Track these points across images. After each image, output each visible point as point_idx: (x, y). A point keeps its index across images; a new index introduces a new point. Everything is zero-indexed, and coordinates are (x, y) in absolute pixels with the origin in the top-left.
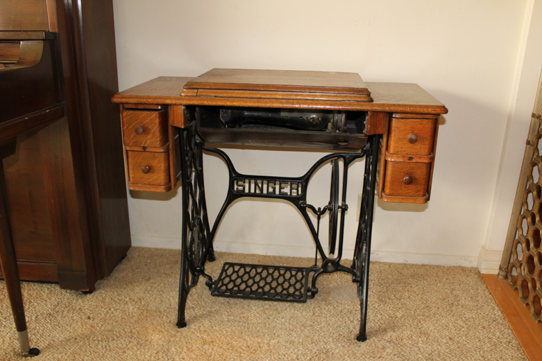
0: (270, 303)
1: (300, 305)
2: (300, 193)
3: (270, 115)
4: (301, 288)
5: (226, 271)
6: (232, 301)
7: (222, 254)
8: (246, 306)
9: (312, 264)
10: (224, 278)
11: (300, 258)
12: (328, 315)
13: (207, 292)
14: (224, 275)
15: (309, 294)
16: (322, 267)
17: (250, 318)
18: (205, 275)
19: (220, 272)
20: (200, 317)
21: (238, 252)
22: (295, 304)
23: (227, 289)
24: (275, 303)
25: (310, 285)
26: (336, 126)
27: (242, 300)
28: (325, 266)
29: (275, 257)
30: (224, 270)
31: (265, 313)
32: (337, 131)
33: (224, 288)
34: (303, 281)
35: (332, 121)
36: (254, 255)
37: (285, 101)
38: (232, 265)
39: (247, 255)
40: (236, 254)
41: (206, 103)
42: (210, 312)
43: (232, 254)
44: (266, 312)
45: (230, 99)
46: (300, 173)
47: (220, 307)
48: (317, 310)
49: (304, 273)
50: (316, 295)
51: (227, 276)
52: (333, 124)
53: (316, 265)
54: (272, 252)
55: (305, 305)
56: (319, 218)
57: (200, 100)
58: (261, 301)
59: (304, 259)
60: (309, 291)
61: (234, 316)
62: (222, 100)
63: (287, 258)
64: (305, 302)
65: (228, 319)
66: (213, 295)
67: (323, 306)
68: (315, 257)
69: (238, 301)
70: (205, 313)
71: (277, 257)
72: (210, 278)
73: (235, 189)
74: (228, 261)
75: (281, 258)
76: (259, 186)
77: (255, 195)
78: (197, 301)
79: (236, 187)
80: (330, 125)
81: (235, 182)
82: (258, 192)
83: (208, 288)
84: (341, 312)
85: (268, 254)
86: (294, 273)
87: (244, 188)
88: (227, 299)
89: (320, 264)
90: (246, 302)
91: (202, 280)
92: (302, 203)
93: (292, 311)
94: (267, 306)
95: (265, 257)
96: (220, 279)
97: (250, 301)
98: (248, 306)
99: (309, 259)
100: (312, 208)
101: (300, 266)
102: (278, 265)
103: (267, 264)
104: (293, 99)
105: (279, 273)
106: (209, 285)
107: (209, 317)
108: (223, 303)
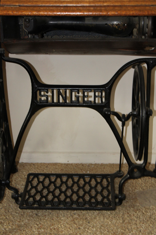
0: (79, 212)
1: (109, 212)
2: (104, 100)
3: (74, 22)
4: (108, 195)
5: (31, 182)
6: (40, 212)
7: (24, 165)
8: (55, 218)
9: (116, 170)
10: (31, 190)
11: (102, 165)
12: (138, 221)
13: (13, 205)
14: (30, 187)
15: (117, 200)
16: (128, 173)
17: (60, 229)
18: (11, 188)
19: (24, 183)
20: (10, 232)
21: (40, 161)
22: (104, 212)
23: (35, 201)
24: (84, 212)
25: (117, 192)
26: (141, 32)
27: (50, 211)
28: (131, 172)
29: (77, 165)
30: (29, 182)
31: (75, 223)
32: (143, 37)
33: (31, 199)
34: (110, 188)
35: (137, 26)
36: (55, 164)
37: (92, 8)
38: (36, 175)
39: (49, 164)
40: (38, 163)
41: (11, 13)
42: (19, 226)
43: (34, 164)
44: (76, 221)
45: (35, 8)
46: (103, 81)
47: (29, 220)
48: (126, 216)
49: (109, 179)
50: (124, 202)
51: (32, 187)
52: (139, 30)
53: (120, 171)
54: (73, 160)
55: (114, 212)
56: (123, 125)
57: (4, 10)
58: (70, 211)
59: (106, 165)
60: (116, 197)
61: (44, 228)
62: (27, 10)
63: (90, 165)
64: (114, 209)
65: (39, 231)
66: (21, 208)
67: (132, 213)
68: (119, 162)
69: (46, 212)
70: (14, 227)
71: (79, 164)
72: (16, 191)
73: (38, 99)
74: (30, 172)
75: (83, 165)
76: (62, 96)
77: (58, 105)
78: (4, 215)
79: (39, 97)
80: (135, 30)
81: (38, 92)
82: (61, 100)
83: (14, 201)
84: (150, 217)
85: (70, 162)
86: (99, 180)
87: (47, 98)
88: (35, 211)
89: (125, 169)
90: (55, 213)
91: (8, 193)
92: (106, 111)
93: (102, 220)
94: (76, 216)
95: (67, 165)
96: (26, 191)
97: (58, 211)
98: (57, 217)
99: (112, 165)
100: (117, 114)
101: (103, 173)
102: (81, 173)
103: (71, 173)
104: (101, 6)
105: (84, 181)
106: (15, 198)
107: (19, 232)
108: (32, 216)
